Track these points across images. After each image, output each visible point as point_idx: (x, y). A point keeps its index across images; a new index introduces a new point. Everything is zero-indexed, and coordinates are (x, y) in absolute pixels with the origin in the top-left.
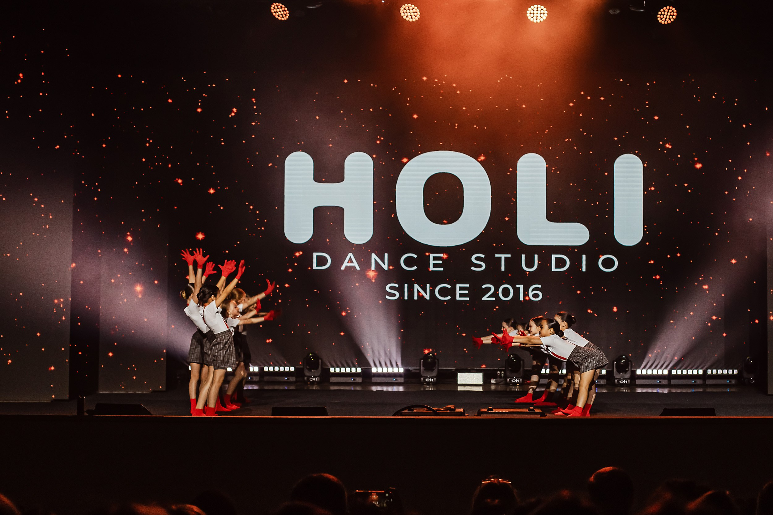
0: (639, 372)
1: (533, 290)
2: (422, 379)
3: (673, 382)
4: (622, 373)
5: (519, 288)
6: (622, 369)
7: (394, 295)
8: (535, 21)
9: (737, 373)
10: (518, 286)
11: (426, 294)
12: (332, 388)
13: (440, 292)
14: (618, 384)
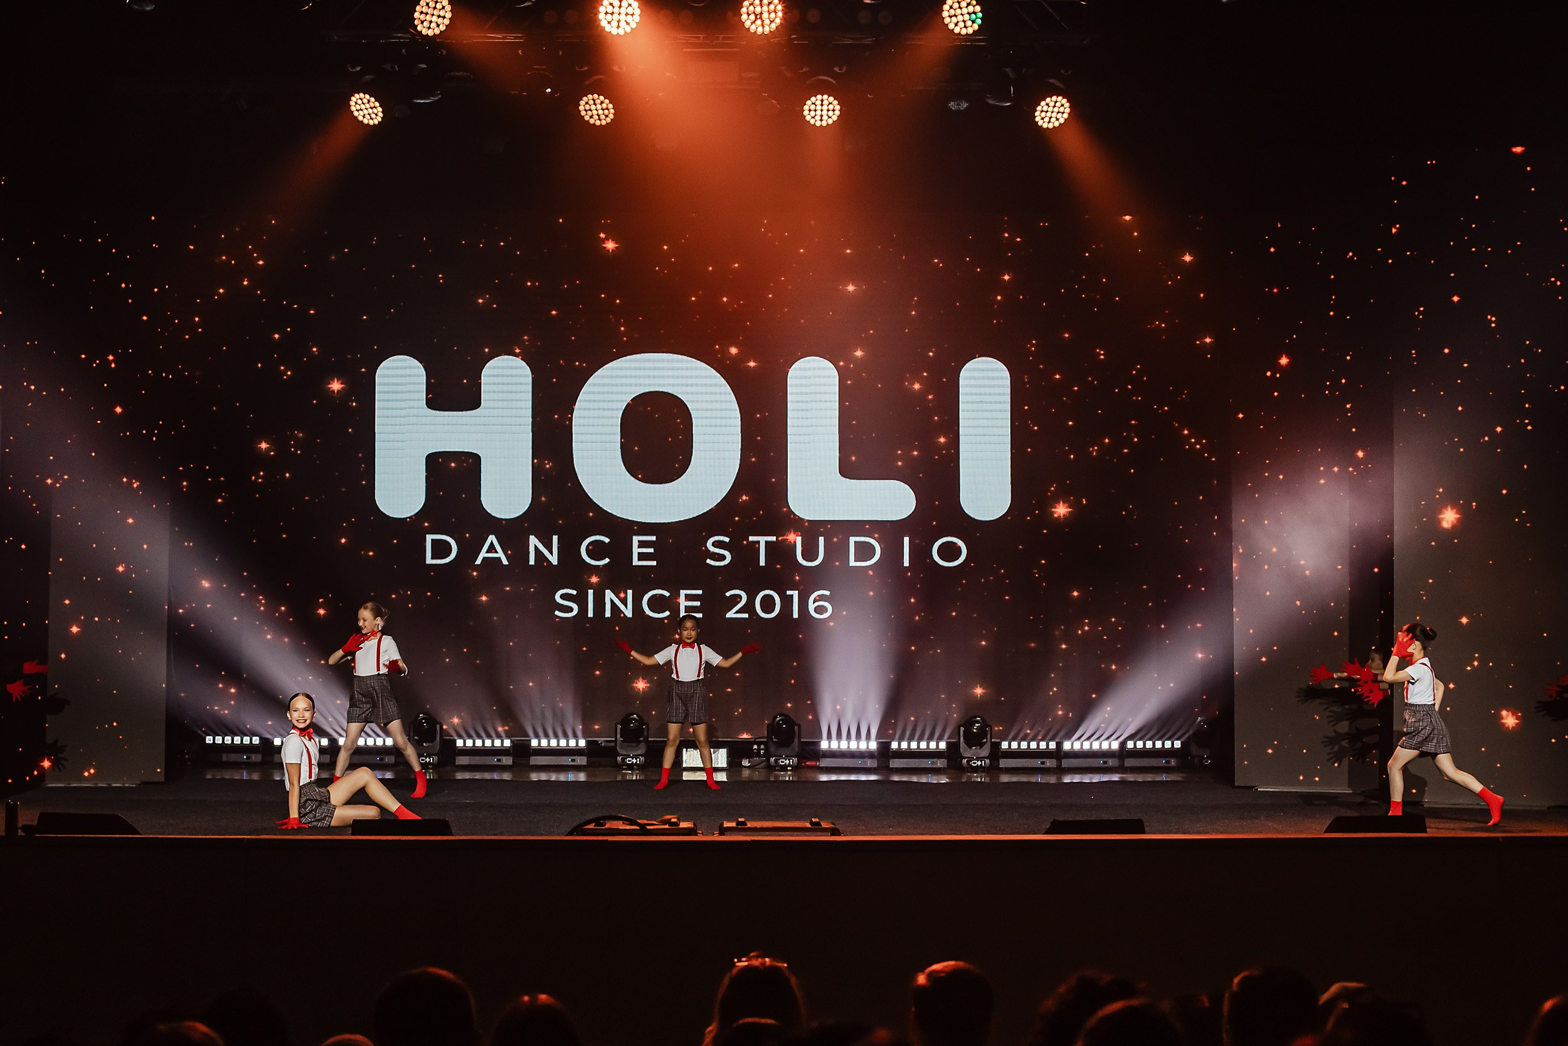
0: (1005, 745)
2: (619, 759)
3: (1066, 763)
4: (974, 748)
5: (792, 596)
6: (974, 740)
7: (570, 610)
8: (818, 124)
9: (1180, 746)
10: (789, 593)
11: (627, 608)
13: (650, 602)
14: (967, 768)
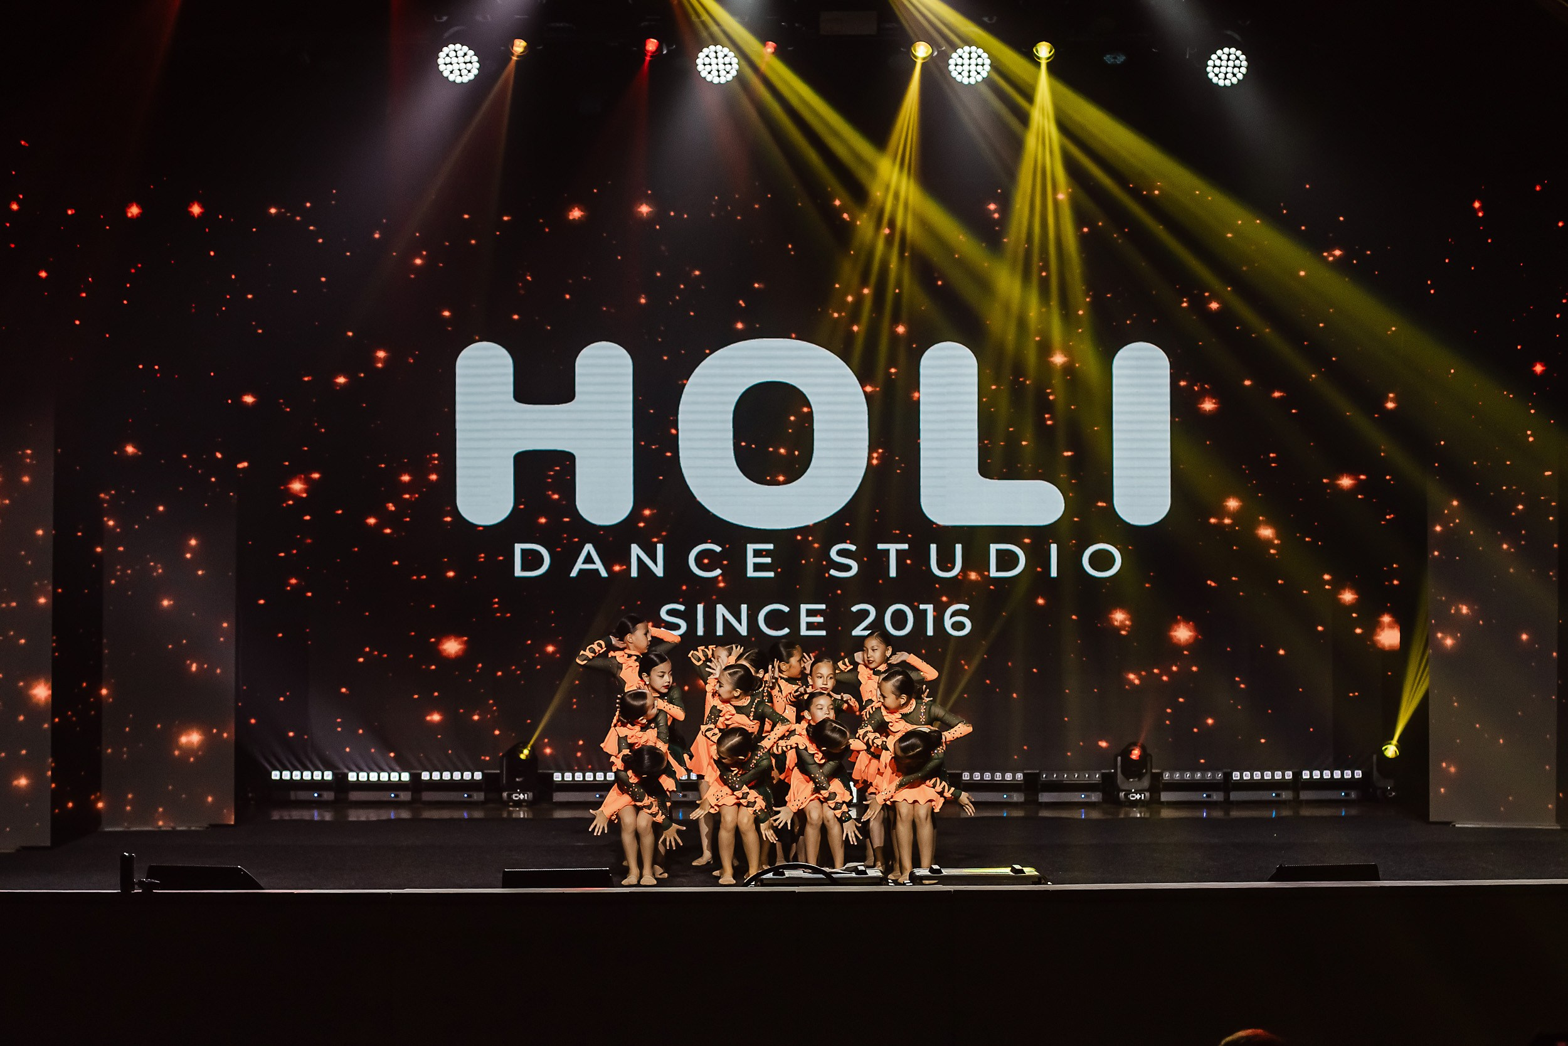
0: (1166, 776)
1: (953, 615)
3: (1235, 796)
4: (1132, 780)
5: (925, 611)
6: (1133, 771)
8: (966, 81)
9: (1361, 776)
10: (922, 607)
11: (741, 625)
12: (559, 814)
13: (768, 619)
14: (1125, 802)
